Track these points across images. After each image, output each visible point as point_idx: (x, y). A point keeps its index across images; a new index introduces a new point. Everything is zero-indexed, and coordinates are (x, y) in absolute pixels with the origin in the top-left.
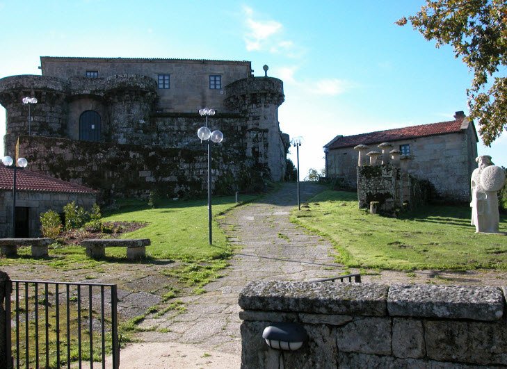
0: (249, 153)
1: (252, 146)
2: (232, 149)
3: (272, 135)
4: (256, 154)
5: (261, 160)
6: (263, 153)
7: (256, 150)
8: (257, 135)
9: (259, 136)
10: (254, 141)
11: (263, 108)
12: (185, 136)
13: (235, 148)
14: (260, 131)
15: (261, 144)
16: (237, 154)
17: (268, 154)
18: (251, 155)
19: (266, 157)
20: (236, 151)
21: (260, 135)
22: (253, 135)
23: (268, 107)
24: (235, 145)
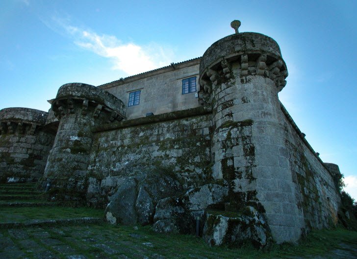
0: (218, 172)
1: (222, 157)
2: (192, 168)
3: (261, 130)
4: (230, 173)
5: (241, 185)
6: (243, 169)
7: (229, 163)
8: (229, 134)
9: (233, 135)
10: (225, 146)
11: (238, 86)
12: (126, 153)
13: (197, 165)
14: (235, 125)
15: (238, 151)
16: (200, 176)
17: (255, 171)
18: (221, 176)
19: (251, 178)
20: (199, 171)
21: (235, 132)
22: (222, 135)
23: (248, 81)
24: (197, 159)
